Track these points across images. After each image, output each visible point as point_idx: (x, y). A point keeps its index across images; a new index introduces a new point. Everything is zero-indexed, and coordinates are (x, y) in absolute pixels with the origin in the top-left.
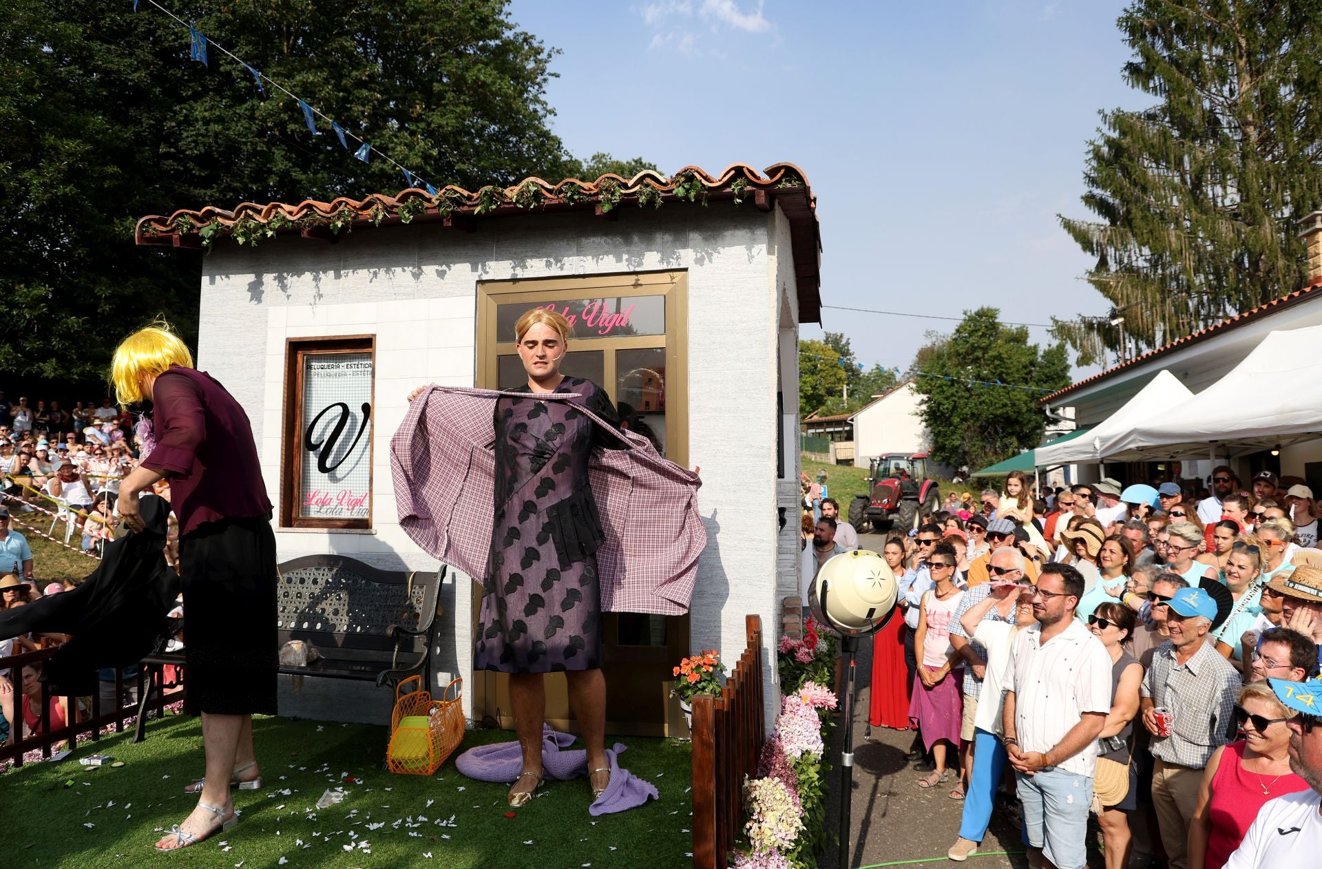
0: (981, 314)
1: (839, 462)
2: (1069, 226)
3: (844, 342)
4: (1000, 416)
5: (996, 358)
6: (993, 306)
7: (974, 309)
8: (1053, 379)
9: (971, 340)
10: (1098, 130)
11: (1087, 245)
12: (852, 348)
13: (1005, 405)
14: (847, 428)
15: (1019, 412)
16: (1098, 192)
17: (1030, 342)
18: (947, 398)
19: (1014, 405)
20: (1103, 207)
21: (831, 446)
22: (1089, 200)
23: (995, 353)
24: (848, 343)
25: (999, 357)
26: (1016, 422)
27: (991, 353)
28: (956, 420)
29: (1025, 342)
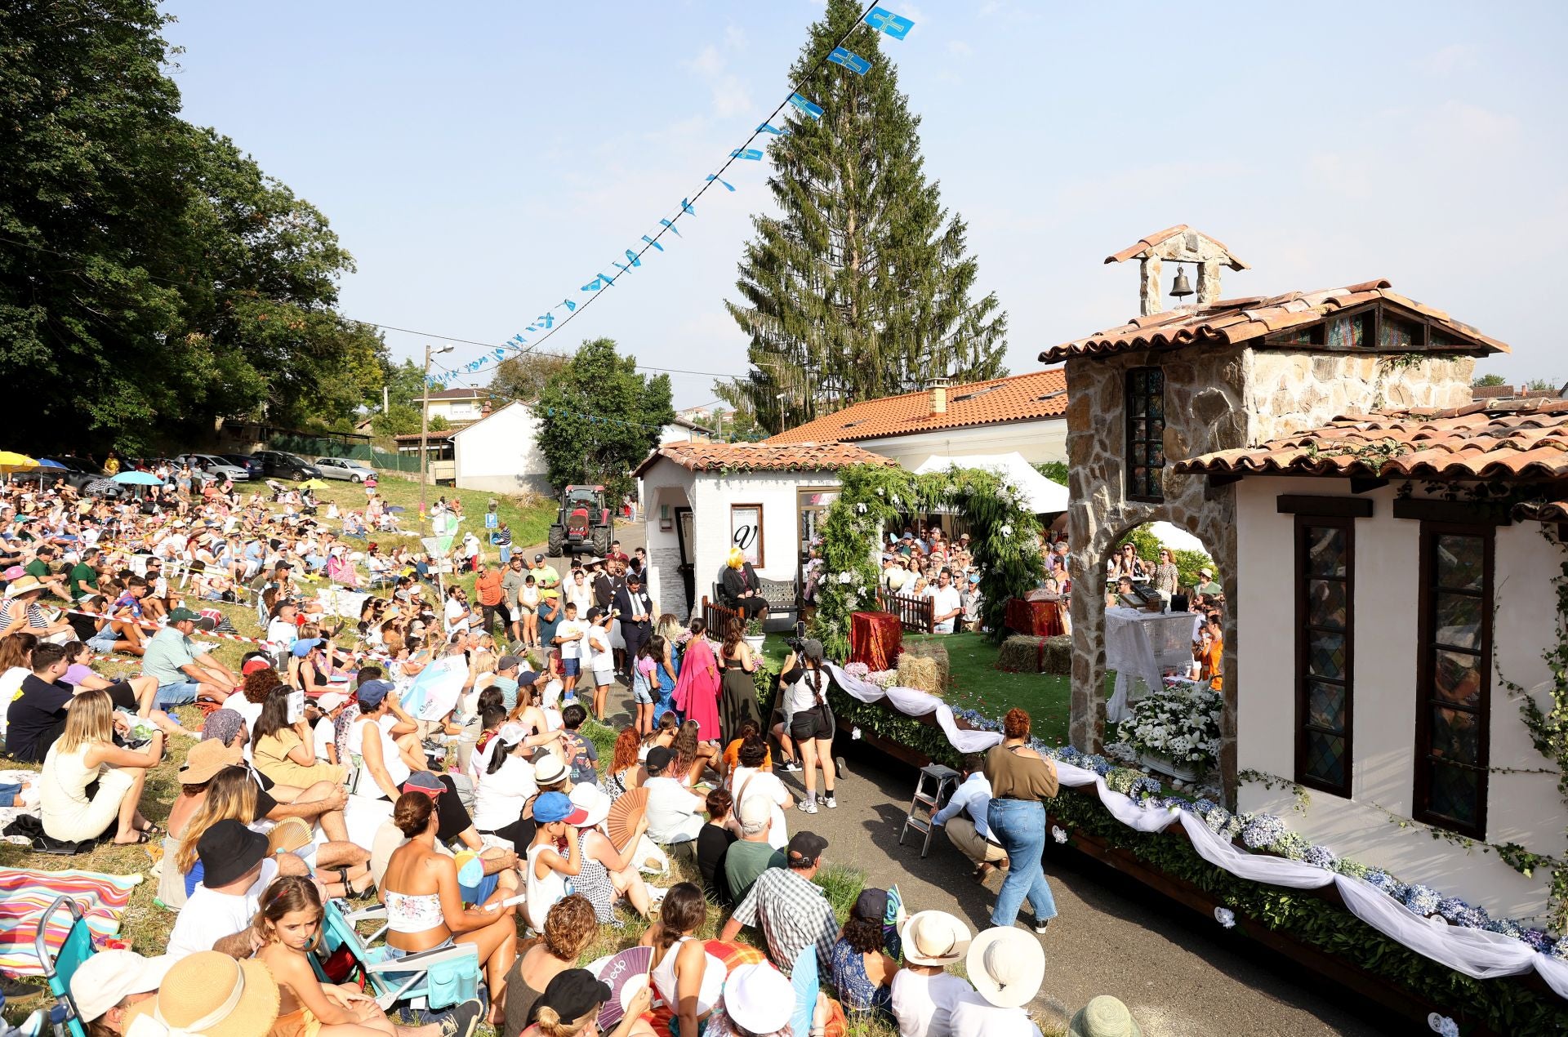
0: (598, 345)
1: (440, 482)
2: (732, 309)
3: (378, 335)
4: (618, 442)
5: (614, 388)
6: (610, 338)
7: (594, 339)
8: (658, 407)
9: (592, 370)
10: (757, 238)
11: (746, 327)
12: (387, 343)
13: (622, 432)
14: (445, 447)
15: (633, 439)
16: (747, 280)
17: (638, 372)
18: (569, 425)
19: (629, 431)
20: (753, 295)
21: (431, 466)
22: (742, 286)
23: (615, 384)
24: (383, 337)
25: (618, 388)
26: (631, 447)
27: (610, 383)
28: (577, 445)
29: (633, 371)
